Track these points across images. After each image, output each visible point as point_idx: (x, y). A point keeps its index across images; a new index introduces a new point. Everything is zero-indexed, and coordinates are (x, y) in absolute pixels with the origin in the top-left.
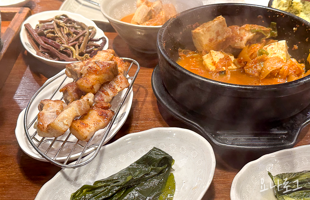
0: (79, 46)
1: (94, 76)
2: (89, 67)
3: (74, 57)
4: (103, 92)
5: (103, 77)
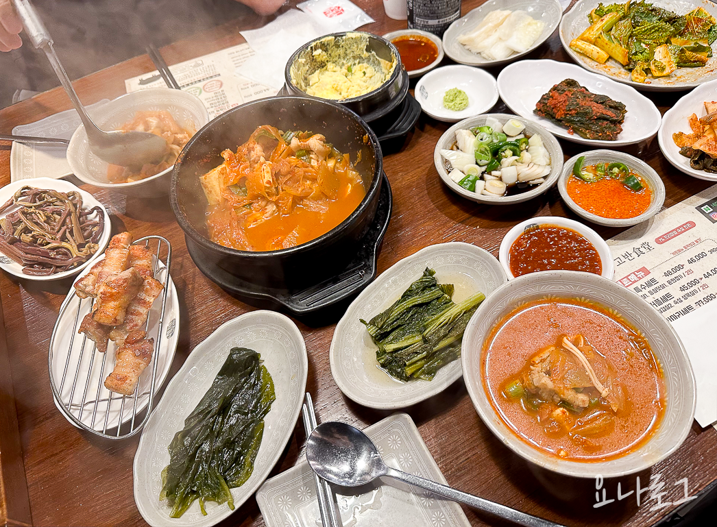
0: (71, 233)
1: (112, 304)
2: (101, 293)
3: (75, 256)
4: (132, 314)
5: (124, 299)
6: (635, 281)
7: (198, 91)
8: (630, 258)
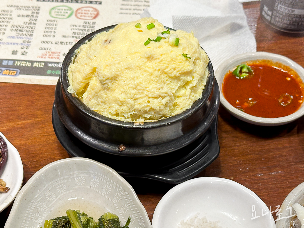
7: (69, 12)
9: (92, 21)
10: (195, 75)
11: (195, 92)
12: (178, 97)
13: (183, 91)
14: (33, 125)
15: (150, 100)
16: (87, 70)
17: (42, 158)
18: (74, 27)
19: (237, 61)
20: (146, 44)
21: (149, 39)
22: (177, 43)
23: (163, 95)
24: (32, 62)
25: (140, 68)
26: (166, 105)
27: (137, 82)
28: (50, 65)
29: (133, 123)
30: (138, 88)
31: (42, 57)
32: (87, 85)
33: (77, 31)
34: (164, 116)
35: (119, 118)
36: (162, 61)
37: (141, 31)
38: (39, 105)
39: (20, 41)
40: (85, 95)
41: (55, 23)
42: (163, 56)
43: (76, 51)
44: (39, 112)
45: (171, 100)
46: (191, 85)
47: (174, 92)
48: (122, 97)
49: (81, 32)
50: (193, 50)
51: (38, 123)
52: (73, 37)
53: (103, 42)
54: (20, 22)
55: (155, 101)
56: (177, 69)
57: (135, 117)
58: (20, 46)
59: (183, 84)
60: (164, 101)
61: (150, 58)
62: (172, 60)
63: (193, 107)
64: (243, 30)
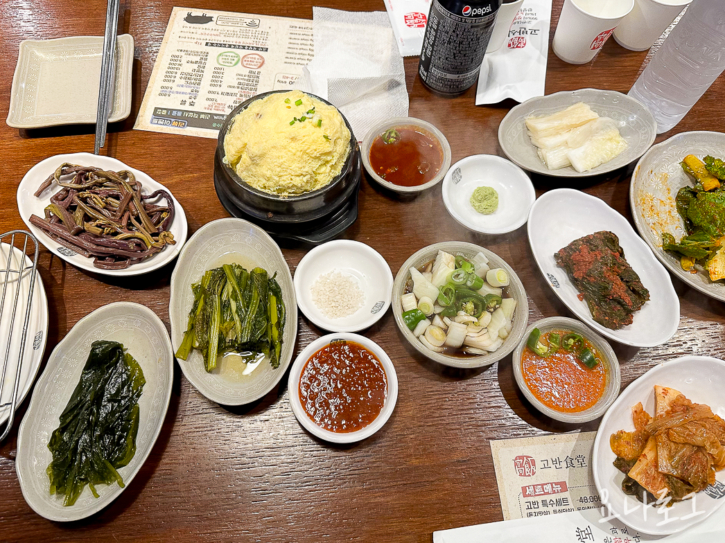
3: (150, 246)
6: (548, 493)
7: (236, 59)
8: (558, 466)
9: (257, 70)
10: (335, 154)
11: (335, 169)
12: (319, 174)
13: (323, 169)
14: (198, 179)
15: (293, 177)
16: (239, 145)
17: (206, 211)
18: (240, 77)
19: (387, 126)
20: (292, 123)
21: (295, 118)
22: (320, 124)
23: (304, 174)
24: (199, 113)
25: (285, 148)
26: (307, 182)
27: (281, 161)
28: (215, 118)
29: (278, 196)
30: (283, 166)
31: (208, 109)
32: (240, 158)
33: (242, 81)
34: (306, 191)
35: (266, 191)
36: (304, 142)
37: (289, 107)
38: (204, 159)
39: (189, 90)
40: (238, 166)
41: (222, 71)
42: (306, 138)
43: (233, 119)
44: (204, 166)
45: (312, 177)
46: (331, 164)
47: (314, 170)
48: (268, 174)
49: (246, 82)
50: (335, 131)
51: (204, 177)
52: (238, 87)
53: (255, 115)
54: (188, 68)
55: (298, 178)
56: (318, 151)
57: (280, 190)
58: (189, 96)
59: (323, 163)
60: (305, 179)
61: (293, 139)
62: (313, 141)
63: (332, 183)
64: (400, 88)
